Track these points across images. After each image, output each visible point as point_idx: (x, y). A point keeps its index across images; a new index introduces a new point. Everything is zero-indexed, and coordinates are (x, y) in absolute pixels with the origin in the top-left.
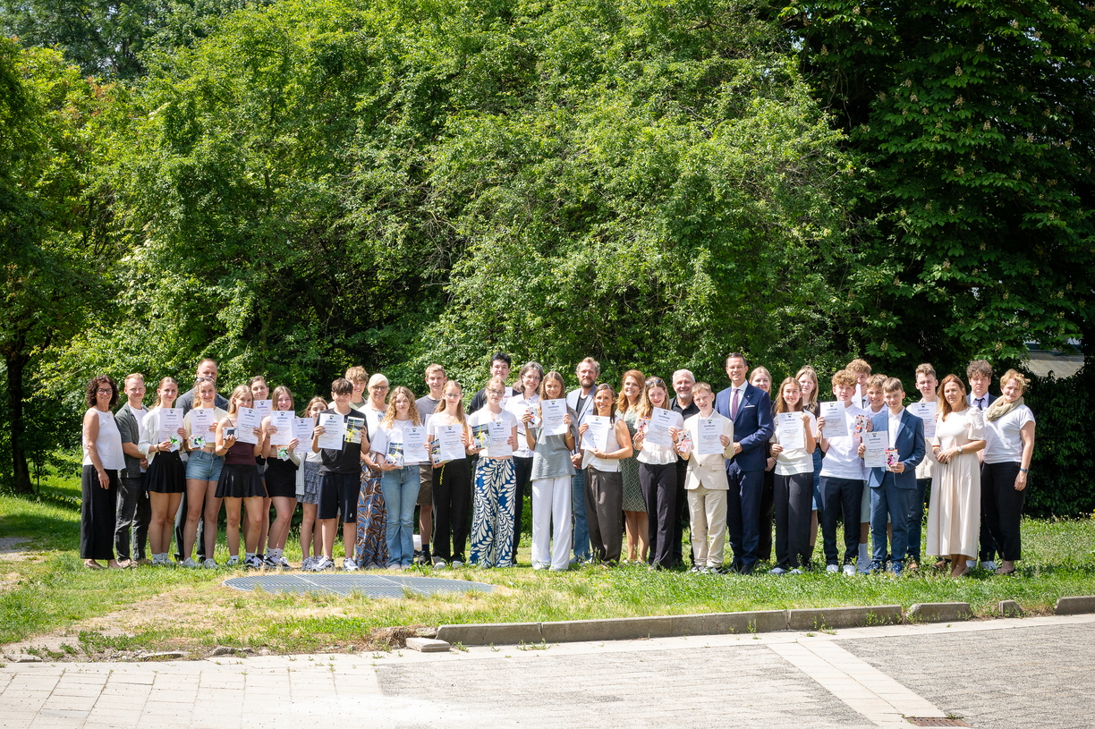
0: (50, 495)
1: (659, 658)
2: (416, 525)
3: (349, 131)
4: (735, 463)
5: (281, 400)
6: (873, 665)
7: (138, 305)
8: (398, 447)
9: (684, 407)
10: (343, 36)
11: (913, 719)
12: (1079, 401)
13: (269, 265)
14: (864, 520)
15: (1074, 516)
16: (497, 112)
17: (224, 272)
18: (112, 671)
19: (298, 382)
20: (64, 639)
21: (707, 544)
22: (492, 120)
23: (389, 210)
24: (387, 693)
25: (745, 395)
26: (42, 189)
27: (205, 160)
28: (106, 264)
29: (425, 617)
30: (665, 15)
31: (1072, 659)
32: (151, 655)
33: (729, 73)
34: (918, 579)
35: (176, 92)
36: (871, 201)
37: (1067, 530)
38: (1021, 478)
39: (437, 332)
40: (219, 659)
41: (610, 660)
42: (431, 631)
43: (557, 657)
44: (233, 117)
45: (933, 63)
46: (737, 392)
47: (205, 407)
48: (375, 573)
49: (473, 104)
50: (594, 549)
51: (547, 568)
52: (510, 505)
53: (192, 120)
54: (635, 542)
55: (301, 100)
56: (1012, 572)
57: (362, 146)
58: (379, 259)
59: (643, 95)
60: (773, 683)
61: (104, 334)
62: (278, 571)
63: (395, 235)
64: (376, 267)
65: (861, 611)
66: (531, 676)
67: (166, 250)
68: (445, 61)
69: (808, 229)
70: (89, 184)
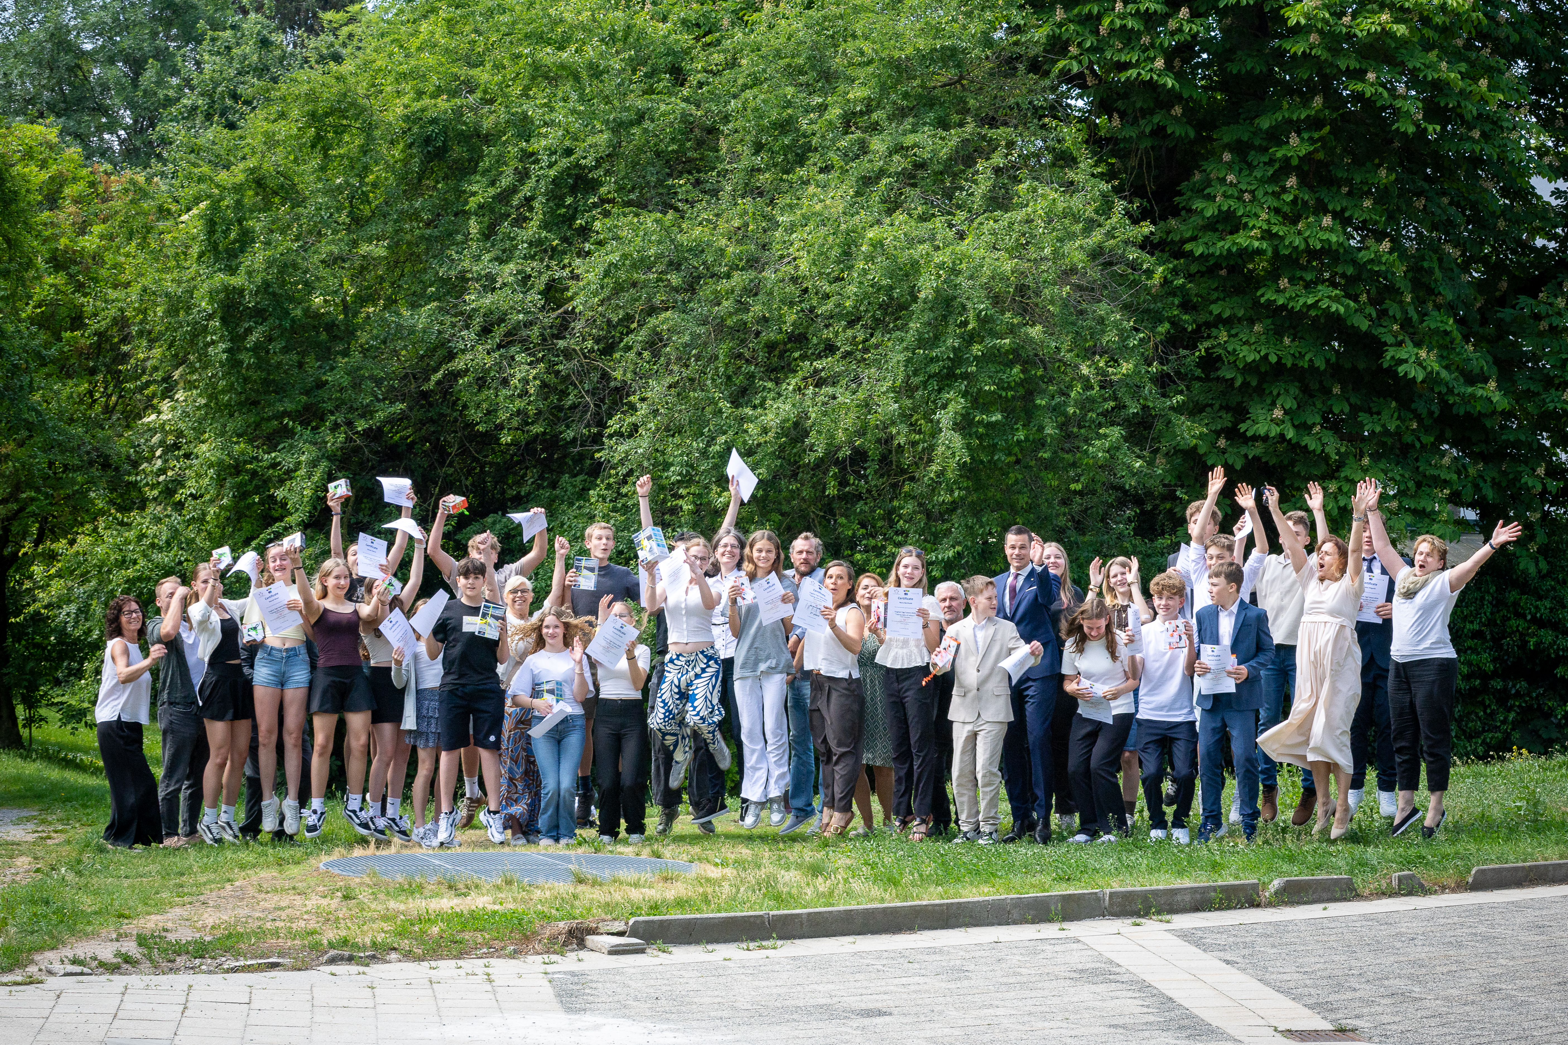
0: (47, 750)
1: (934, 957)
3: (458, 239)
6: (1228, 962)
7: (168, 482)
8: (546, 688)
10: (447, 105)
11: (1289, 1033)
12: (1483, 598)
13: (350, 424)
15: (1484, 758)
16: (666, 207)
17: (288, 433)
18: (190, 986)
20: (116, 945)
22: (657, 221)
23: (517, 348)
24: (569, 1010)
26: (32, 320)
27: (258, 280)
28: (121, 426)
29: (608, 907)
30: (898, 68)
31: (1499, 949)
32: (242, 963)
33: (987, 149)
34: (1278, 846)
35: (218, 186)
36: (1189, 327)
39: (585, 515)
40: (333, 969)
41: (866, 961)
42: (619, 926)
43: (794, 958)
44: (298, 220)
45: (1260, 129)
46: (1016, 577)
49: (633, 197)
53: (240, 222)
55: (389, 195)
57: (477, 258)
58: (503, 416)
59: (869, 182)
60: (1094, 988)
61: (122, 524)
63: (525, 381)
64: (501, 427)
65: (1205, 890)
66: (763, 984)
67: (206, 405)
68: (590, 140)
69: (1102, 364)
70: (96, 315)
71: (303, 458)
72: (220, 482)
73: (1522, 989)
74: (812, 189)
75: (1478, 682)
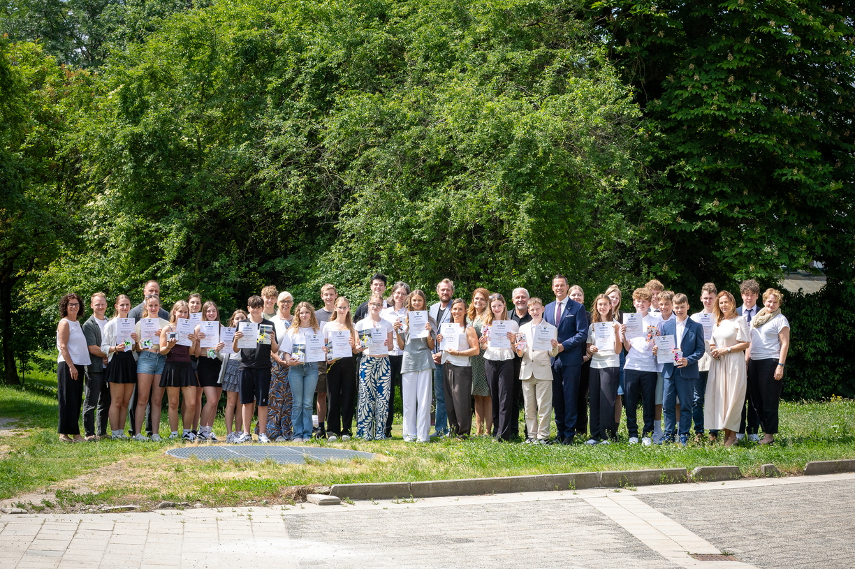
0: (33, 385)
1: (501, 509)
2: (315, 407)
3: (262, 106)
4: (559, 360)
5: (209, 311)
6: (665, 514)
7: (100, 239)
8: (300, 347)
9: (521, 317)
10: (257, 33)
11: (696, 556)
12: (823, 311)
13: (200, 208)
14: (657, 402)
15: (818, 399)
16: (374, 91)
17: (165, 213)
18: (81, 520)
19: (223, 298)
20: (44, 496)
21: (537, 422)
22: (369, 98)
23: (292, 167)
24: (292, 536)
25: (567, 307)
26: (27, 151)
27: (150, 128)
28: (75, 208)
29: (321, 479)
30: (504, 16)
31: (818, 509)
32: (112, 508)
33: (551, 59)
34: (699, 448)
35: (128, 77)
36: (663, 158)
37: (813, 410)
38: (779, 371)
39: (329, 259)
40: (163, 511)
41: (463, 511)
42: (326, 489)
43: (423, 508)
44: (173, 96)
45: (711, 51)
46: (560, 304)
47: (151, 317)
48: (281, 444)
49: (357, 84)
50: (451, 425)
51: (415, 440)
52: (386, 392)
53: (141, 97)
54: (481, 421)
55: (224, 82)
56: (772, 442)
57: (271, 118)
58: (284, 204)
59: (486, 78)
60: (589, 528)
61: (74, 261)
62: (208, 443)
63: (296, 185)
64: (283, 210)
65: (657, 473)
66: (403, 523)
67: (121, 197)
68: (335, 53)
69: (612, 179)
70: (62, 147)
71: (174, 226)
72: (128, 239)
73: (829, 532)
74: (455, 81)
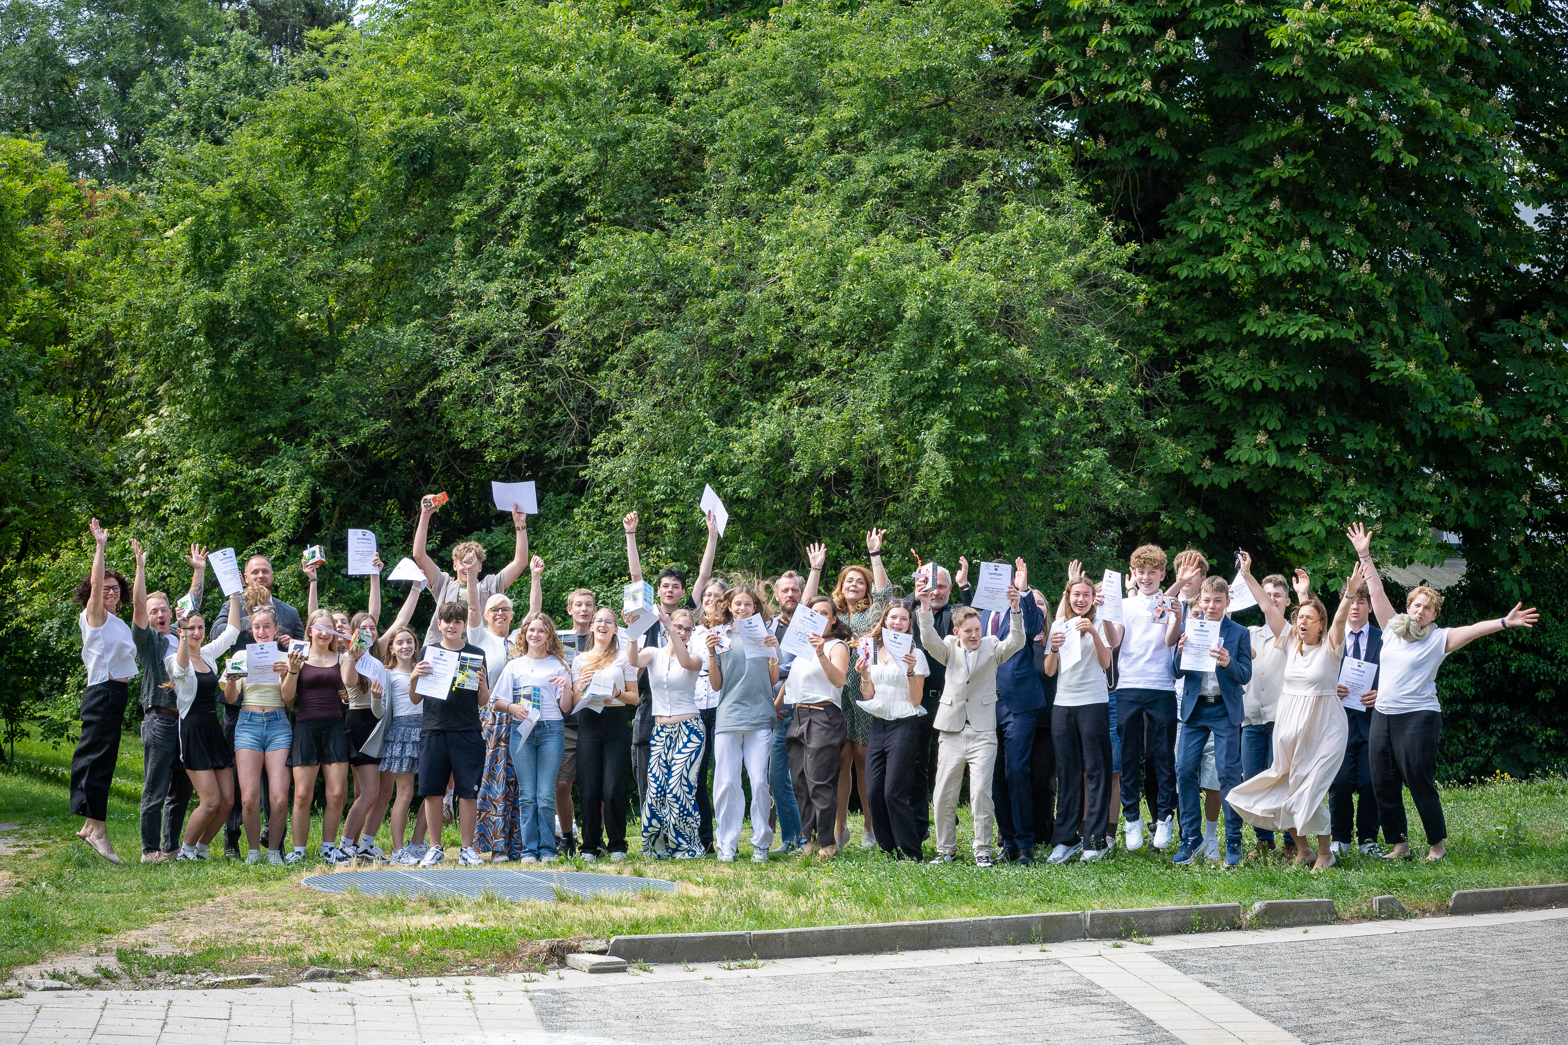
0: (28, 764)
1: (915, 978)
3: (445, 256)
6: (1208, 985)
7: (152, 497)
8: (523, 693)
10: (434, 123)
13: (334, 440)
16: (653, 225)
17: (273, 449)
18: (170, 1002)
20: (97, 960)
22: (642, 240)
23: (502, 366)
24: (550, 1028)
26: (17, 335)
27: (243, 296)
28: (105, 442)
29: (590, 926)
30: (884, 88)
31: (1479, 973)
32: (222, 979)
33: (972, 169)
34: (1260, 868)
35: (203, 202)
37: (1455, 801)
39: (570, 533)
40: (314, 985)
41: (847, 981)
42: (600, 945)
43: (775, 978)
44: (283, 236)
45: (1244, 150)
49: (619, 215)
53: (225, 238)
55: (375, 211)
57: (463, 277)
58: (487, 434)
59: (855, 202)
60: (1074, 1009)
63: (510, 399)
64: (486, 445)
65: (1186, 912)
66: (743, 1003)
67: (190, 420)
68: (577, 159)
69: (1087, 386)
70: (80, 330)
71: (287, 474)
72: (204, 497)
73: (1501, 1013)
74: (798, 208)
75: (1459, 707)
